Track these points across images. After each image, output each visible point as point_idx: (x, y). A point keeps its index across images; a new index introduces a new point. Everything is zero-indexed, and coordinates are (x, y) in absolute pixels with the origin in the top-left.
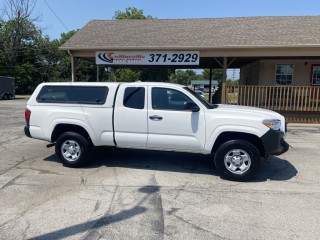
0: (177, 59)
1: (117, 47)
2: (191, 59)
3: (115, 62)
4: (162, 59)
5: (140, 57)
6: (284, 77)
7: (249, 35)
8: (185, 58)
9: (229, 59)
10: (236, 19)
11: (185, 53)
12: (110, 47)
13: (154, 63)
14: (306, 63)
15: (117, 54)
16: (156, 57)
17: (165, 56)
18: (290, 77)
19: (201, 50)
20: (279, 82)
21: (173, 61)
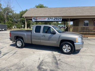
0: (56, 19)
1: (38, 16)
2: (59, 19)
3: (38, 20)
4: (51, 19)
5: (45, 19)
6: (86, 24)
7: (76, 12)
8: (58, 19)
9: (70, 19)
10: (72, 8)
11: (58, 18)
12: (36, 16)
13: (49, 20)
14: (92, 20)
15: (38, 18)
16: (49, 19)
17: (52, 18)
18: (88, 24)
19: (62, 17)
20: (84, 25)
21: (54, 20)
